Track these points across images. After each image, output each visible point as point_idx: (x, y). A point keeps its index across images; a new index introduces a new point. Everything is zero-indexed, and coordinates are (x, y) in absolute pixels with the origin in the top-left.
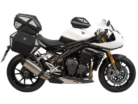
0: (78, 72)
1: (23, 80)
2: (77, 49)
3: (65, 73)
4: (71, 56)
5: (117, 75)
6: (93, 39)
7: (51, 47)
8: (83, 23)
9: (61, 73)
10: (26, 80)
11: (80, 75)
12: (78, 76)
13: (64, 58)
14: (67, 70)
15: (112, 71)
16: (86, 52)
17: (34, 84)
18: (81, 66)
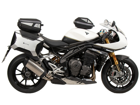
0: (81, 73)
1: (25, 81)
2: (80, 49)
3: (68, 74)
4: (75, 57)
5: (121, 76)
6: (97, 39)
7: (54, 47)
8: (87, 23)
9: (63, 73)
10: (27, 81)
11: (83, 76)
12: (81, 77)
13: (67, 59)
14: (70, 71)
15: (115, 72)
16: (90, 53)
17: (35, 85)
18: (85, 66)
